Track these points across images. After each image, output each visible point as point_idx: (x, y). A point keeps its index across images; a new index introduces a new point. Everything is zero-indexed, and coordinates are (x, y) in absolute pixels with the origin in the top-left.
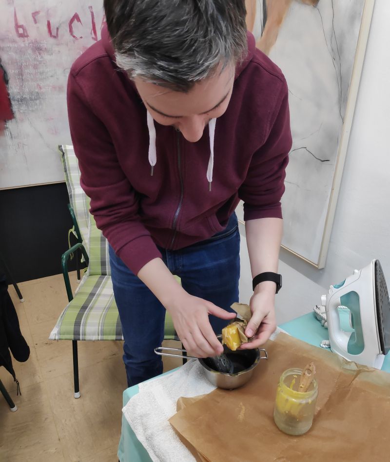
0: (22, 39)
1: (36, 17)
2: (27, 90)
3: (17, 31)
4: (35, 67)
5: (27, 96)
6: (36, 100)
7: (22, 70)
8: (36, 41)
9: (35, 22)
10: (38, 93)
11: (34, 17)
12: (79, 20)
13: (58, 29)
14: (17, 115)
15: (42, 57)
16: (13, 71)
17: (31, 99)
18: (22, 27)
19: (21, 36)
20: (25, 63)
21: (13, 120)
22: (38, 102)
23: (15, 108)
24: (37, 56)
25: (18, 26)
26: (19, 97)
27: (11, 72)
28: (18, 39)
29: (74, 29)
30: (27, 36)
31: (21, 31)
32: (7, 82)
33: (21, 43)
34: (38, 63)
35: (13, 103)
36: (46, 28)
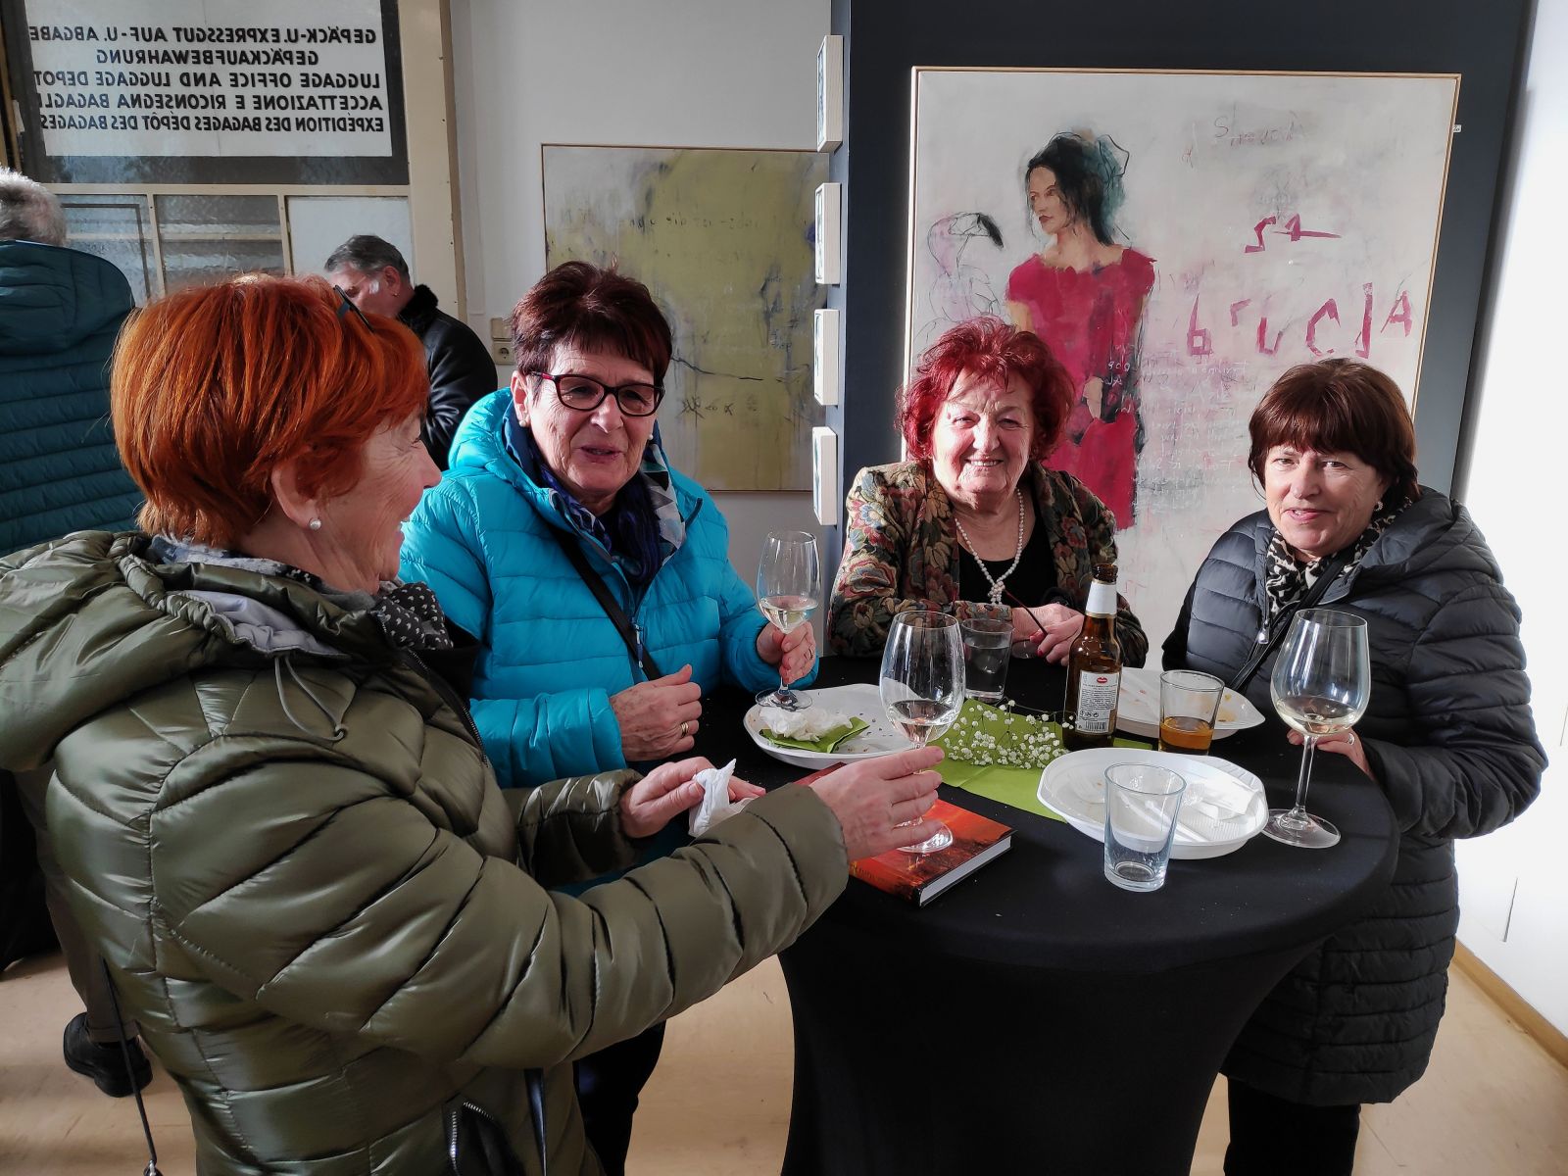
0: (1196, 358)
1: (1237, 313)
2: (1179, 465)
3: (1190, 341)
4: (1210, 415)
5: (1174, 479)
6: (1191, 487)
7: (1178, 424)
8: (1226, 362)
9: (1235, 322)
10: (1200, 473)
11: (1233, 313)
12: (1334, 314)
13: (1280, 334)
14: (1141, 518)
15: (1229, 395)
16: (1159, 425)
17: (1182, 486)
18: (1202, 333)
19: (1196, 351)
20: (1189, 410)
21: (1130, 530)
22: (1195, 491)
23: (1141, 504)
24: (1220, 394)
25: (1194, 332)
26: (1157, 480)
27: (1154, 426)
28: (1187, 358)
29: (1317, 334)
30: (1208, 353)
31: (1198, 342)
32: (1139, 448)
33: (1192, 366)
34: (1217, 407)
35: (1140, 492)
36: (1254, 335)
